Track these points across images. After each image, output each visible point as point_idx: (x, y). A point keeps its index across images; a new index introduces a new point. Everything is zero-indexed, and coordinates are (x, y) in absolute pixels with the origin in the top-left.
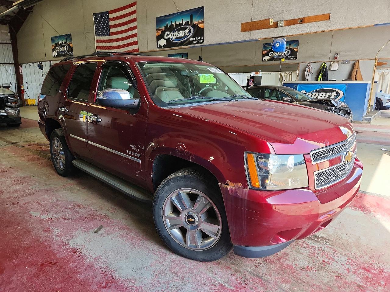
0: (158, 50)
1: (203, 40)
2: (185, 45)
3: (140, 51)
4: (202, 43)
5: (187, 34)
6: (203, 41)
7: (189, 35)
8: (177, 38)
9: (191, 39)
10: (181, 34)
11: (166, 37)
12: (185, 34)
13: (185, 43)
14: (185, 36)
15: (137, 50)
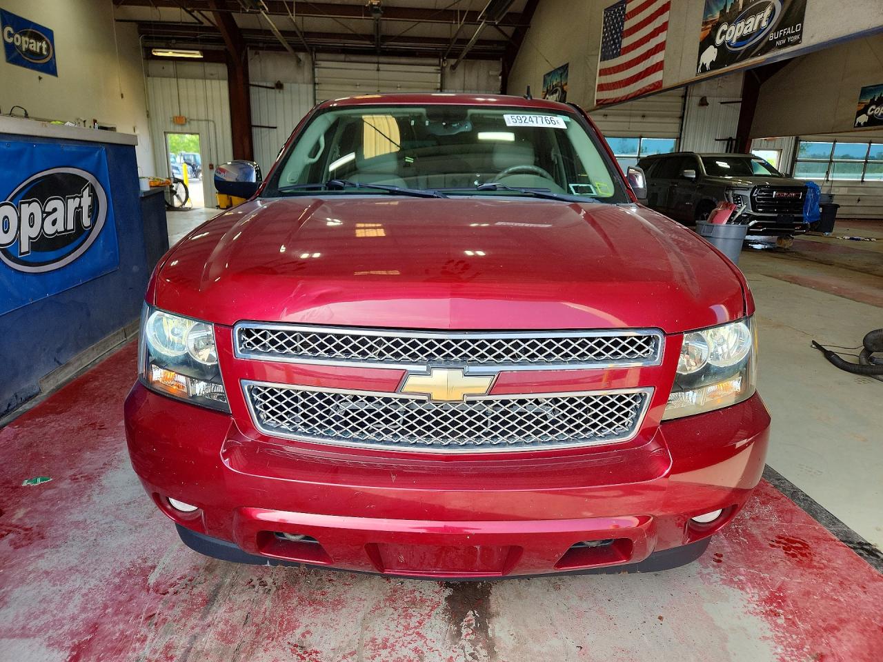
0: (699, 77)
1: (801, 33)
2: (756, 55)
3: (666, 85)
4: (797, 42)
5: (764, 24)
6: (801, 37)
7: (769, 24)
8: (742, 39)
9: (771, 37)
10: (752, 24)
11: (719, 41)
12: (760, 22)
13: (756, 50)
14: (760, 30)
15: (660, 83)
